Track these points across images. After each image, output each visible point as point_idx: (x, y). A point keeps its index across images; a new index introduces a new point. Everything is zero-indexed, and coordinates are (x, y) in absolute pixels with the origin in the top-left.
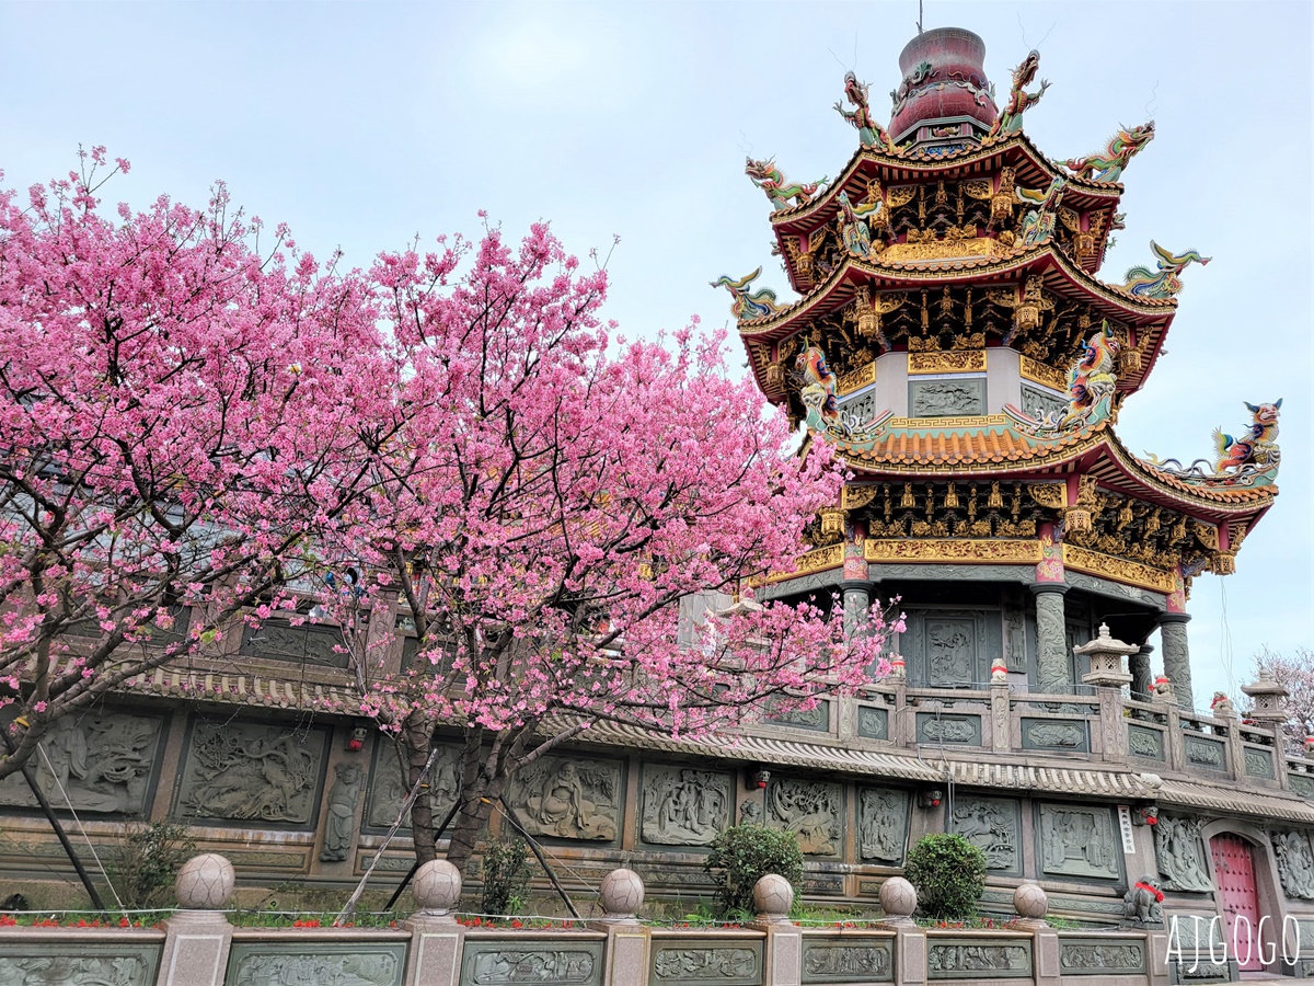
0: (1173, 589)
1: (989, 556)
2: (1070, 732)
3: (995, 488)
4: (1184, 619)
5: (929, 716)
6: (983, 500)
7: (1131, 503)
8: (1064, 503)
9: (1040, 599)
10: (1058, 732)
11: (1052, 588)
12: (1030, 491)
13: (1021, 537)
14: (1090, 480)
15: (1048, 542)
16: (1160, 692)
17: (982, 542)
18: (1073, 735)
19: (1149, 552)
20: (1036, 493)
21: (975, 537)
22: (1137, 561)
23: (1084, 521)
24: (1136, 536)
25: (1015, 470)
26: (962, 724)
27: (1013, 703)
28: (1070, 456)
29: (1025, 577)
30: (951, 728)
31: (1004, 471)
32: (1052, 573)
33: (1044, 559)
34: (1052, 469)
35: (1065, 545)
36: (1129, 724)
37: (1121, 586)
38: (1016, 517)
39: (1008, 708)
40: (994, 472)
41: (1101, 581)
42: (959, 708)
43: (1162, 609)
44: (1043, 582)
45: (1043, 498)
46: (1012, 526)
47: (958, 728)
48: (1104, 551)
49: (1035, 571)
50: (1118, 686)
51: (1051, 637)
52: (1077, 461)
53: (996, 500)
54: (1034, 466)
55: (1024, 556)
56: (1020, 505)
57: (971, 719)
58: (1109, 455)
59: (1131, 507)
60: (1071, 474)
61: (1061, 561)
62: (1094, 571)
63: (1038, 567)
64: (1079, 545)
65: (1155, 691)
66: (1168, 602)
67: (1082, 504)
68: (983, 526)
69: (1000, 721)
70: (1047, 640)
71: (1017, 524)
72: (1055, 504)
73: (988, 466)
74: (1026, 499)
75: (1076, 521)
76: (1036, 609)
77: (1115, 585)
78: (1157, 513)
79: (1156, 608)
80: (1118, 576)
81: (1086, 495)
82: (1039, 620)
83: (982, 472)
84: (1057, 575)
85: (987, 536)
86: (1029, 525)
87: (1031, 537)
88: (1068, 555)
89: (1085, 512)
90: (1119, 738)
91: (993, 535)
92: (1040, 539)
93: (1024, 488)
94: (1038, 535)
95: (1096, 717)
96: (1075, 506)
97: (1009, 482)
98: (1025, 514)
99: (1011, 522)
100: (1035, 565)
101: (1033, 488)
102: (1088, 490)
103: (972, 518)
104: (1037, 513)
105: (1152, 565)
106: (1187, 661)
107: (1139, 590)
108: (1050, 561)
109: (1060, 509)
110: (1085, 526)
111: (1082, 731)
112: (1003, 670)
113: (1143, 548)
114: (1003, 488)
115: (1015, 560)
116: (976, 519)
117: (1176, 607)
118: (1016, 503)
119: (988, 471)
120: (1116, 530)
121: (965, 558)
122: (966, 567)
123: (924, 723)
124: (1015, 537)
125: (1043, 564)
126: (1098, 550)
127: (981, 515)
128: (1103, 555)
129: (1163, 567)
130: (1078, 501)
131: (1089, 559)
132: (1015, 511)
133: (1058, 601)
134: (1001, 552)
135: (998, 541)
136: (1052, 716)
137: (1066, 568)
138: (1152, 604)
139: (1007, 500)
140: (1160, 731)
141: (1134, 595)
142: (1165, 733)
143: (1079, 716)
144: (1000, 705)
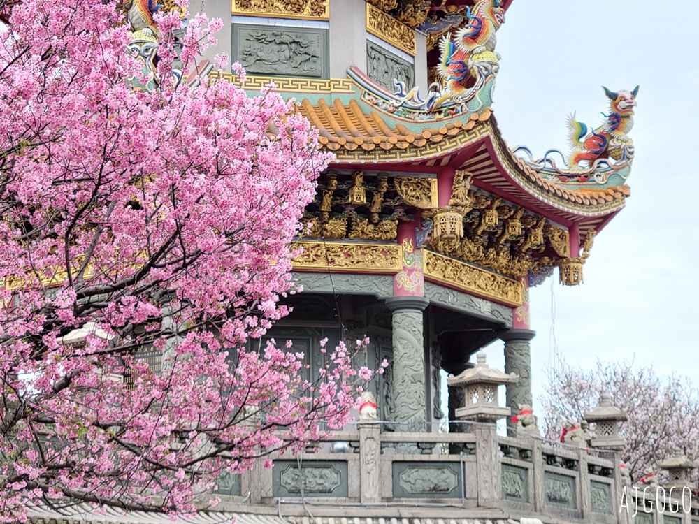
0: (520, 302)
1: (342, 262)
2: (444, 476)
3: (359, 180)
4: (527, 336)
5: (288, 463)
6: (341, 194)
7: (497, 203)
8: (435, 204)
9: (398, 317)
10: (431, 477)
11: (411, 304)
12: (397, 185)
13: (380, 240)
14: (465, 177)
15: (409, 248)
16: (524, 425)
17: (334, 245)
18: (447, 479)
19: (503, 259)
20: (404, 188)
21: (327, 239)
22: (490, 269)
23: (457, 226)
24: (492, 241)
25: (388, 161)
26: (326, 471)
27: (384, 445)
28: (449, 148)
29: (381, 289)
30: (313, 478)
31: (375, 162)
32: (412, 285)
33: (405, 268)
34: (424, 163)
35: (425, 252)
36: (503, 464)
37: (474, 299)
38: (377, 217)
39: (378, 451)
40: (363, 162)
41: (455, 293)
42: (323, 453)
43: (509, 325)
44: (402, 296)
45: (410, 194)
46: (371, 227)
47: (321, 477)
48: (461, 258)
49: (394, 283)
50: (494, 421)
51: (410, 363)
52: (453, 156)
53: (358, 195)
54: (410, 157)
55: (381, 264)
56: (383, 202)
57: (338, 466)
58: (489, 149)
59: (497, 209)
60: (445, 169)
61: (421, 271)
62: (450, 282)
63: (397, 278)
64: (438, 251)
65: (520, 423)
66: (515, 317)
67: (455, 205)
68: (337, 226)
69: (370, 466)
70: (405, 366)
71: (376, 225)
72: (424, 204)
73: (356, 153)
74: (391, 195)
75: (448, 225)
76: (391, 328)
77: (463, 297)
78: (519, 215)
79: (503, 324)
80: (473, 288)
81: (461, 195)
82: (395, 342)
83: (350, 162)
84: (418, 288)
85: (340, 238)
86: (389, 225)
87: (390, 241)
88: (428, 264)
89: (457, 215)
90: (494, 480)
91: (347, 237)
92: (399, 243)
93: (391, 181)
94: (398, 240)
95: (471, 457)
96: (448, 207)
97: (373, 174)
98: (386, 212)
99: (370, 222)
100: (393, 274)
101: (400, 182)
102: (463, 187)
103: (326, 215)
104: (399, 212)
105: (502, 274)
106: (529, 385)
107: (489, 304)
108: (411, 271)
109: (429, 210)
110: (457, 232)
111: (455, 473)
112: (374, 406)
113: (498, 254)
114: (368, 180)
115: (372, 268)
116: (331, 215)
117: (522, 322)
118: (378, 199)
119: (356, 161)
120: (475, 233)
121: (314, 265)
122: (314, 276)
123: (283, 472)
124: (372, 240)
125: (403, 275)
126: (455, 257)
127: (336, 211)
128: (460, 263)
129: (512, 276)
130: (452, 201)
131: (446, 267)
132: (376, 208)
133: (417, 318)
134: (356, 259)
135: (352, 244)
136: (425, 458)
137: (427, 280)
138: (500, 319)
139: (369, 195)
140: (527, 469)
141: (484, 309)
142: (530, 471)
143: (454, 457)
144: (369, 447)
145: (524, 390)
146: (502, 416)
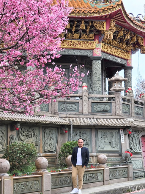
0: (129, 58)
1: (78, 46)
2: (106, 107)
3: (83, 22)
4: (131, 68)
5: (62, 103)
6: (78, 26)
7: (123, 29)
8: (105, 29)
9: (94, 62)
10: (103, 107)
11: (98, 58)
12: (94, 23)
13: (89, 40)
14: (114, 21)
15: (97, 42)
16: (129, 93)
17: (76, 41)
19: (124, 46)
21: (74, 39)
22: (120, 49)
23: (111, 35)
24: (121, 40)
25: (91, 16)
26: (73, 105)
28: (109, 12)
29: (89, 54)
30: (69, 107)
31: (88, 16)
32: (98, 53)
33: (96, 48)
34: (102, 17)
35: (102, 43)
36: (123, 103)
37: (116, 57)
38: (88, 33)
39: (88, 99)
40: (84, 16)
41: (110, 55)
42: (72, 100)
43: (126, 65)
44: (95, 56)
45: (98, 26)
46: (86, 36)
47: (71, 107)
48: (112, 45)
49: (93, 52)
50: (121, 91)
51: (97, 75)
52: (110, 14)
53: (83, 26)
54: (98, 15)
55: (89, 47)
56: (90, 29)
57: (76, 104)
58: (121, 13)
59: (123, 31)
60: (108, 19)
61: (101, 49)
62: (109, 52)
63: (94, 51)
64: (106, 43)
65: (128, 92)
66: (127, 63)
67: (111, 30)
68: (77, 35)
69: (85, 104)
70: (96, 76)
71: (88, 35)
72: (102, 29)
73: (82, 14)
74: (92, 26)
75: (109, 35)
76: (92, 65)
77: (112, 57)
78: (129, 33)
79: (124, 65)
80: (115, 54)
81: (112, 26)
82: (93, 69)
83: (80, 16)
84: (100, 54)
85: (78, 39)
86: (92, 35)
87: (92, 40)
88: (103, 47)
89: (111, 32)
90: (120, 108)
91: (79, 39)
92: (95, 41)
93: (92, 22)
94: (94, 40)
95: (114, 102)
96: (109, 30)
97: (87, 20)
98: (91, 31)
100: (93, 50)
101: (95, 23)
102: (113, 24)
103: (74, 32)
104: (94, 32)
105: (124, 50)
106: (131, 82)
107: (120, 59)
108: (98, 49)
109: (103, 31)
110: (111, 37)
111: (109, 106)
112: (87, 87)
113: (123, 44)
114: (85, 22)
115: (87, 48)
116: (75, 32)
117: (129, 64)
118: (89, 28)
119: (82, 16)
120: (116, 38)
121: (70, 47)
122: (70, 50)
123: (61, 105)
124: (87, 40)
125: (95, 50)
126: (110, 45)
127: (76, 31)
128: (112, 47)
129: (127, 51)
130: (110, 28)
131: (108, 48)
132: (88, 30)
133: (99, 62)
134: (82, 45)
135: (81, 41)
136: (101, 101)
137: (102, 51)
138: (123, 63)
139: (86, 27)
140: (130, 105)
141: (119, 60)
142: (131, 106)
143: (109, 102)
144: (85, 98)
145: (129, 83)
146: (123, 90)
